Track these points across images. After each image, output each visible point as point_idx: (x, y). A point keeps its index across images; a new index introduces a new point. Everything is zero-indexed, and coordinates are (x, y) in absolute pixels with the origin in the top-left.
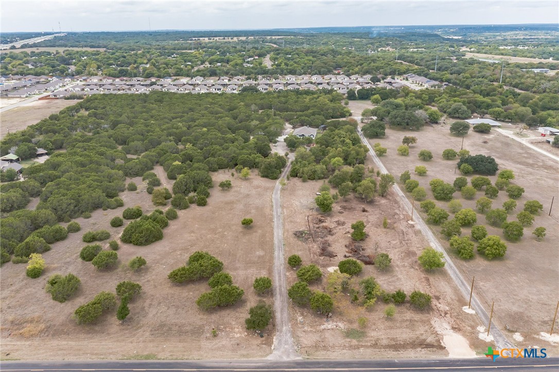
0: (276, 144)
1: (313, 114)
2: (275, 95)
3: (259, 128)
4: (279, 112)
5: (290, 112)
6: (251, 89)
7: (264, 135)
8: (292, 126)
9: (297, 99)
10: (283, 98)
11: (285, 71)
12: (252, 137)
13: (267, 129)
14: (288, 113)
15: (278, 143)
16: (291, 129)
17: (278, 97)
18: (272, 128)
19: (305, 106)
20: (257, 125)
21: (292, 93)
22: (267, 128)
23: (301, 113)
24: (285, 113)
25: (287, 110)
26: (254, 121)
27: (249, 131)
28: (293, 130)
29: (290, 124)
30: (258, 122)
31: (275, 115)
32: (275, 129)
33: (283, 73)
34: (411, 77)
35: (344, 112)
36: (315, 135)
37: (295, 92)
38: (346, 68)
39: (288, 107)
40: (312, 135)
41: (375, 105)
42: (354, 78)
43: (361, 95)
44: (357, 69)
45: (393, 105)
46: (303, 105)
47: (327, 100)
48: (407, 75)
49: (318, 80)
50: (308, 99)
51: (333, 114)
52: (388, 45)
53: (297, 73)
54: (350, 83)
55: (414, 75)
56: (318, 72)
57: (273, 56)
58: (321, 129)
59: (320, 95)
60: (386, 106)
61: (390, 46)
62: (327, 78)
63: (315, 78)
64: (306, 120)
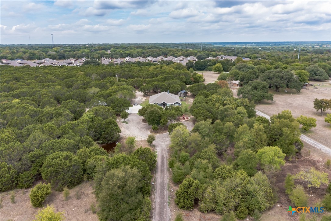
0: (127, 119)
2: (118, 66)
3: (99, 96)
4: (124, 79)
6: (93, 63)
7: (106, 106)
8: (143, 94)
10: (126, 69)
11: (124, 55)
12: (87, 110)
13: (111, 97)
15: (129, 117)
16: (142, 97)
17: (121, 68)
18: (118, 96)
19: (151, 74)
20: (98, 93)
21: (134, 65)
22: (111, 95)
23: (151, 79)
25: (133, 77)
26: (93, 88)
27: (85, 100)
28: (145, 98)
29: (140, 91)
30: (98, 90)
31: (120, 82)
32: (123, 96)
33: (122, 56)
34: (224, 57)
35: (198, 78)
36: (181, 103)
37: (137, 64)
38: (171, 53)
39: (133, 74)
40: (177, 103)
41: (218, 74)
42: (180, 58)
43: (199, 65)
44: (180, 53)
45: (249, 68)
46: (149, 73)
47: (172, 68)
48: (220, 56)
49: (152, 60)
50: (151, 68)
51: (186, 79)
52: (187, 47)
53: (134, 56)
54: (180, 61)
55: (226, 56)
56: (151, 55)
57: (113, 49)
58: (181, 96)
59: (163, 65)
60: (241, 69)
61: (188, 48)
62: (159, 59)
63: (149, 58)
64: (162, 85)
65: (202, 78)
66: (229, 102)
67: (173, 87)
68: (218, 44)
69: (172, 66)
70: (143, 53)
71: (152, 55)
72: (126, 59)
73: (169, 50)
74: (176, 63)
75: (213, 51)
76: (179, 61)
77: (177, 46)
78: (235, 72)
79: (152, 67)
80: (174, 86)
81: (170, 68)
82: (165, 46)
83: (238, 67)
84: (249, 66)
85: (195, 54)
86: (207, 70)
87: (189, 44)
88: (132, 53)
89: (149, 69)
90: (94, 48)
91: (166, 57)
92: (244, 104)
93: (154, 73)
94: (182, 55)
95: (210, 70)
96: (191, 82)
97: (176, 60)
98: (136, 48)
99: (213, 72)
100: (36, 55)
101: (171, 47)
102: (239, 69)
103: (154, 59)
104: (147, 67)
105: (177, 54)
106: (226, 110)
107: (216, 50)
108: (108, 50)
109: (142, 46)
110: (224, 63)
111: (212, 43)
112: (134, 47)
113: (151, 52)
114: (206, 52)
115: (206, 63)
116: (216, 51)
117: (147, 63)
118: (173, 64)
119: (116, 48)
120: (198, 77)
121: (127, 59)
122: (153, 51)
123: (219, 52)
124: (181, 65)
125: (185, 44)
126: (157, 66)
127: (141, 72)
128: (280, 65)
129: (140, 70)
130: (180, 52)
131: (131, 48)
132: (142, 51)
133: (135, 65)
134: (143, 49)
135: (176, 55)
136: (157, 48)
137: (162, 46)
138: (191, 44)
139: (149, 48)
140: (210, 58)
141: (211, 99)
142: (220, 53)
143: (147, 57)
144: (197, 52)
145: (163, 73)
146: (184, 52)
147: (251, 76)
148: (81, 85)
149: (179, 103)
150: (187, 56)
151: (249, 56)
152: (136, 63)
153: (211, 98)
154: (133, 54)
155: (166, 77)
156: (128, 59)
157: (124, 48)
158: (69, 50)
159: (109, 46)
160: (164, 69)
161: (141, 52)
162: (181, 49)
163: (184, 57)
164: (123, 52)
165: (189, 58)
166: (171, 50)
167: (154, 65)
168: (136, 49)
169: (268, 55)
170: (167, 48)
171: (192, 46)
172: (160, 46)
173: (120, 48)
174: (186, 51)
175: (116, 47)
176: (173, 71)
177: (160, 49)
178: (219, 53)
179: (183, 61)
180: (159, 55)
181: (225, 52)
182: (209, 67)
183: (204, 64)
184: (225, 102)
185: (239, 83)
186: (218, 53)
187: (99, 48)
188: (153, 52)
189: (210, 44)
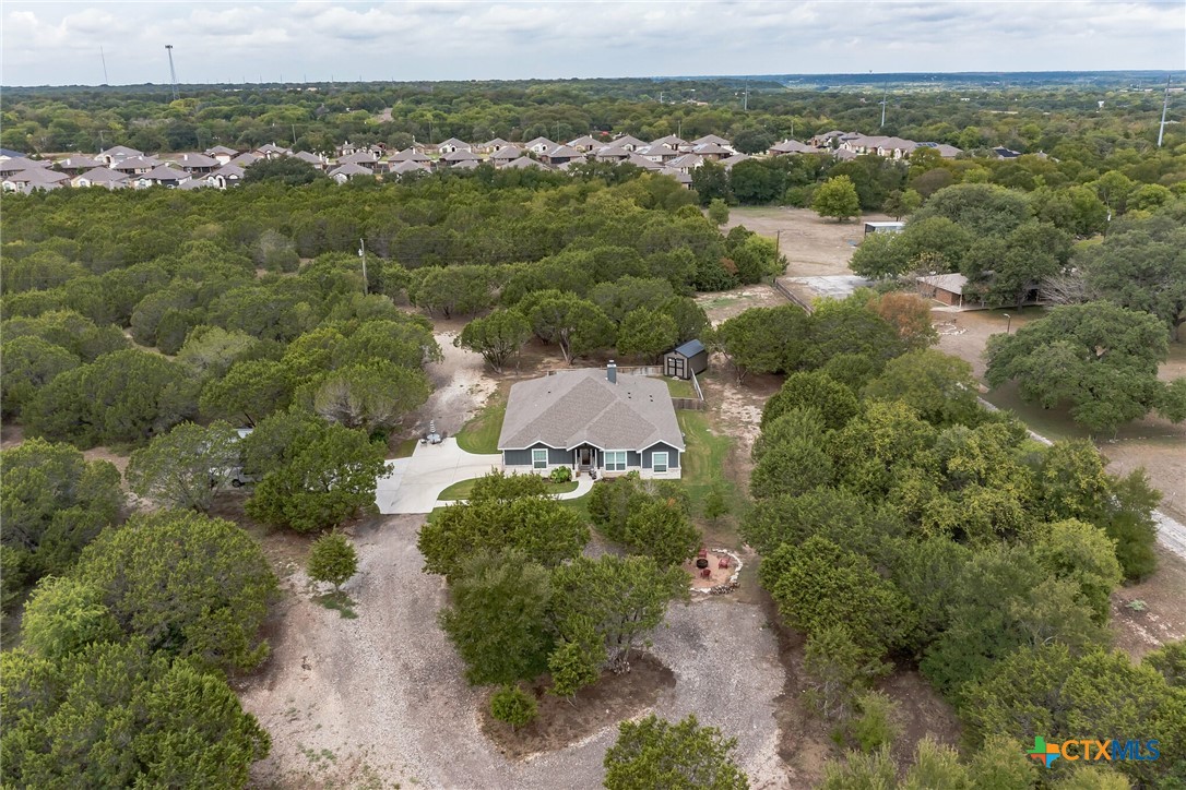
1: (600, 271)
2: (392, 191)
4: (397, 268)
5: (461, 262)
8: (478, 357)
9: (489, 204)
10: (424, 202)
11: (437, 130)
14: (454, 267)
17: (405, 197)
19: (535, 232)
23: (525, 266)
24: (438, 269)
25: (444, 253)
28: (491, 385)
29: (468, 340)
30: (240, 342)
31: (374, 288)
33: (427, 136)
34: (845, 140)
35: (756, 256)
36: (681, 450)
37: (477, 178)
38: (627, 122)
39: (450, 236)
40: (660, 447)
41: (834, 223)
42: (665, 144)
43: (749, 182)
44: (663, 122)
45: (1001, 209)
46: (524, 228)
47: (632, 200)
48: (826, 135)
49: (550, 152)
50: (539, 201)
51: (700, 266)
52: (687, 95)
53: (475, 136)
54: (664, 156)
55: (851, 135)
56: (545, 130)
57: (402, 106)
58: (679, 372)
59: (590, 183)
60: (964, 214)
61: (691, 97)
62: (577, 145)
63: (537, 146)
64: (578, 316)
65: (775, 255)
66: (980, 464)
67: (638, 327)
68: (801, 83)
69: (631, 191)
70: (516, 122)
71: (549, 130)
72: (441, 150)
73: (619, 111)
74: (648, 172)
75: (794, 112)
76: (660, 159)
77: (649, 92)
78: (940, 230)
79: (542, 192)
80: (641, 318)
81: (623, 202)
82: (603, 90)
83: (947, 202)
84: (997, 197)
85: (723, 128)
86: (784, 204)
87: (694, 83)
88: (469, 123)
89: (529, 203)
90: (330, 102)
91: (608, 140)
92: (1083, 485)
93: (546, 230)
94: (673, 130)
95: (798, 203)
96: (725, 280)
97: (647, 155)
98: (491, 100)
99: (814, 214)
100: (83, 132)
101: (628, 96)
102: (954, 212)
103: (558, 150)
104: (518, 191)
105: (650, 125)
106: (1012, 583)
107: (805, 109)
108: (381, 108)
109: (518, 90)
110: (863, 174)
111: (778, 77)
112: (483, 96)
113: (546, 117)
114: (767, 116)
115: (781, 170)
116: (805, 112)
117: (521, 173)
118: (637, 175)
119: (412, 102)
120: (754, 249)
121: (445, 151)
122: (556, 112)
123: (818, 118)
124: (669, 182)
125: (681, 83)
126: (568, 189)
127: (487, 226)
128: (1114, 183)
129: (485, 214)
130: (665, 117)
131: (471, 102)
132: (513, 114)
133: (470, 185)
134: (516, 104)
135: (645, 129)
136: (571, 100)
137: (592, 89)
138: (704, 85)
139: (541, 102)
140: (787, 146)
141: (865, 437)
142: (824, 120)
143: (528, 140)
144: (728, 116)
145: (591, 229)
146: (680, 119)
147: (1030, 257)
148: (172, 309)
149: (673, 451)
150: (691, 133)
151: (949, 136)
152: (473, 176)
153: (865, 428)
154: (471, 128)
155: (600, 260)
156: (449, 150)
157: (443, 101)
158: (225, 108)
159: (390, 93)
160: (596, 207)
161: (506, 120)
162: (666, 106)
163: (679, 141)
164: (435, 116)
165: (702, 144)
166: (628, 107)
167: (554, 182)
168: (489, 103)
169: (1027, 132)
170: (612, 100)
171: (707, 90)
172: (585, 90)
173: (429, 100)
174: (687, 113)
175: (415, 94)
176: (634, 218)
177: (585, 106)
178: (819, 123)
179: (678, 159)
180: (579, 132)
181: (843, 118)
182: (792, 190)
183: (772, 174)
184: (958, 461)
185: (964, 288)
186: (815, 122)
187: (347, 100)
188: (554, 119)
189: (774, 82)
